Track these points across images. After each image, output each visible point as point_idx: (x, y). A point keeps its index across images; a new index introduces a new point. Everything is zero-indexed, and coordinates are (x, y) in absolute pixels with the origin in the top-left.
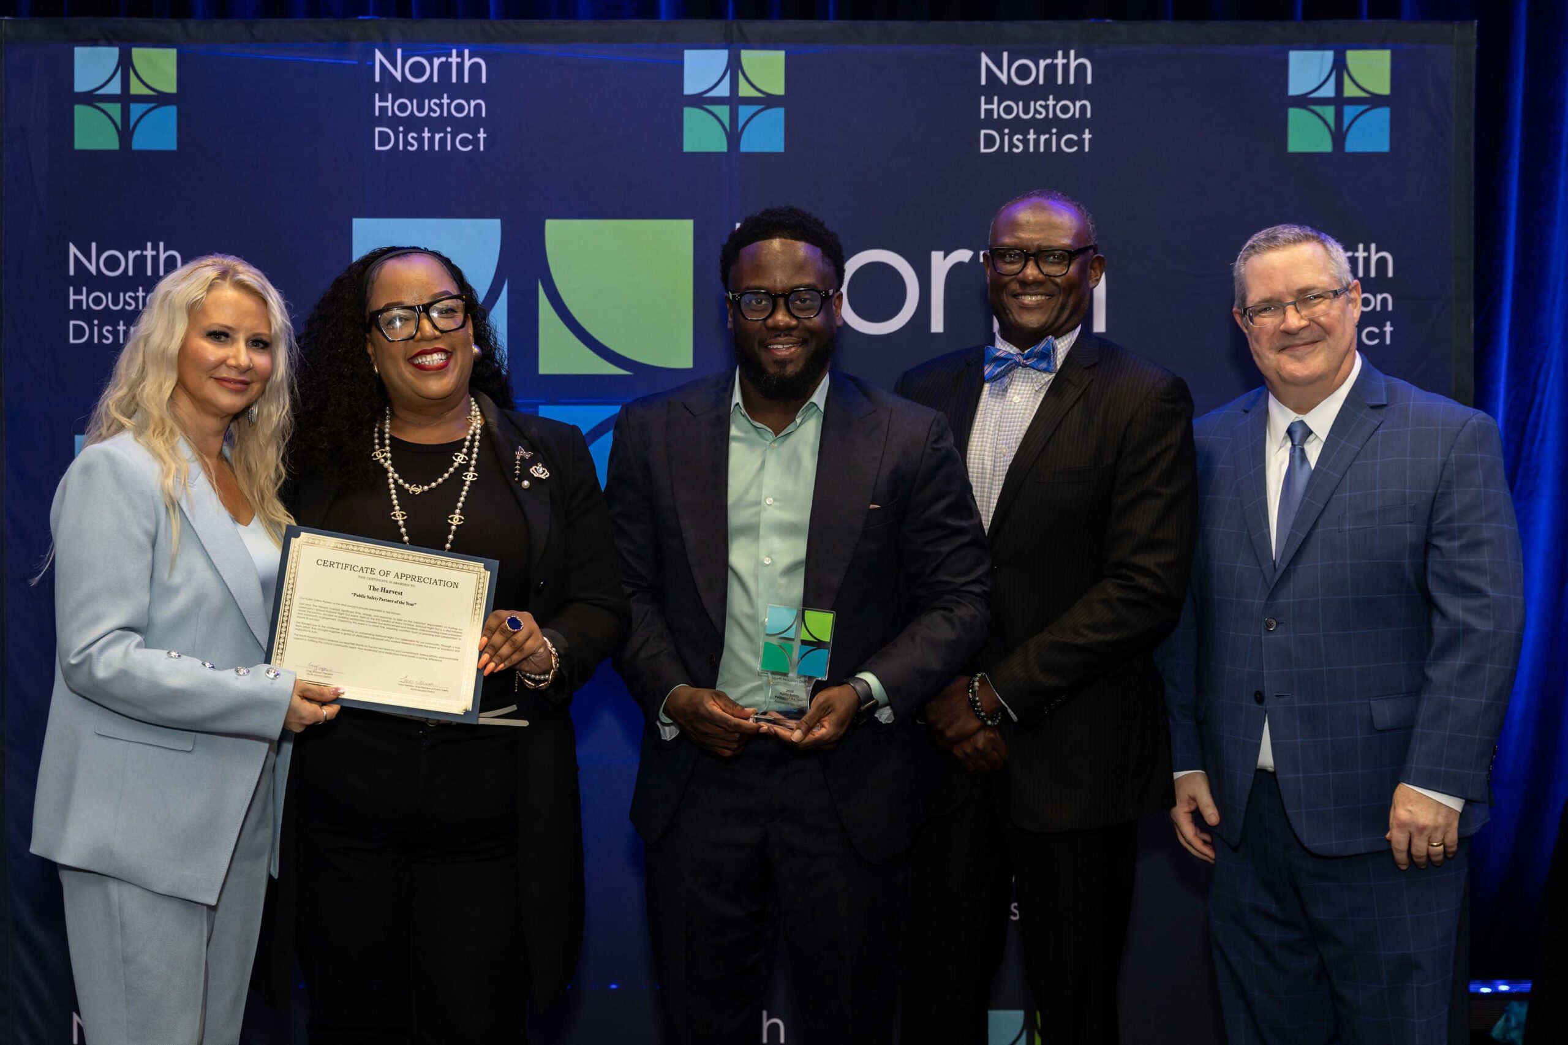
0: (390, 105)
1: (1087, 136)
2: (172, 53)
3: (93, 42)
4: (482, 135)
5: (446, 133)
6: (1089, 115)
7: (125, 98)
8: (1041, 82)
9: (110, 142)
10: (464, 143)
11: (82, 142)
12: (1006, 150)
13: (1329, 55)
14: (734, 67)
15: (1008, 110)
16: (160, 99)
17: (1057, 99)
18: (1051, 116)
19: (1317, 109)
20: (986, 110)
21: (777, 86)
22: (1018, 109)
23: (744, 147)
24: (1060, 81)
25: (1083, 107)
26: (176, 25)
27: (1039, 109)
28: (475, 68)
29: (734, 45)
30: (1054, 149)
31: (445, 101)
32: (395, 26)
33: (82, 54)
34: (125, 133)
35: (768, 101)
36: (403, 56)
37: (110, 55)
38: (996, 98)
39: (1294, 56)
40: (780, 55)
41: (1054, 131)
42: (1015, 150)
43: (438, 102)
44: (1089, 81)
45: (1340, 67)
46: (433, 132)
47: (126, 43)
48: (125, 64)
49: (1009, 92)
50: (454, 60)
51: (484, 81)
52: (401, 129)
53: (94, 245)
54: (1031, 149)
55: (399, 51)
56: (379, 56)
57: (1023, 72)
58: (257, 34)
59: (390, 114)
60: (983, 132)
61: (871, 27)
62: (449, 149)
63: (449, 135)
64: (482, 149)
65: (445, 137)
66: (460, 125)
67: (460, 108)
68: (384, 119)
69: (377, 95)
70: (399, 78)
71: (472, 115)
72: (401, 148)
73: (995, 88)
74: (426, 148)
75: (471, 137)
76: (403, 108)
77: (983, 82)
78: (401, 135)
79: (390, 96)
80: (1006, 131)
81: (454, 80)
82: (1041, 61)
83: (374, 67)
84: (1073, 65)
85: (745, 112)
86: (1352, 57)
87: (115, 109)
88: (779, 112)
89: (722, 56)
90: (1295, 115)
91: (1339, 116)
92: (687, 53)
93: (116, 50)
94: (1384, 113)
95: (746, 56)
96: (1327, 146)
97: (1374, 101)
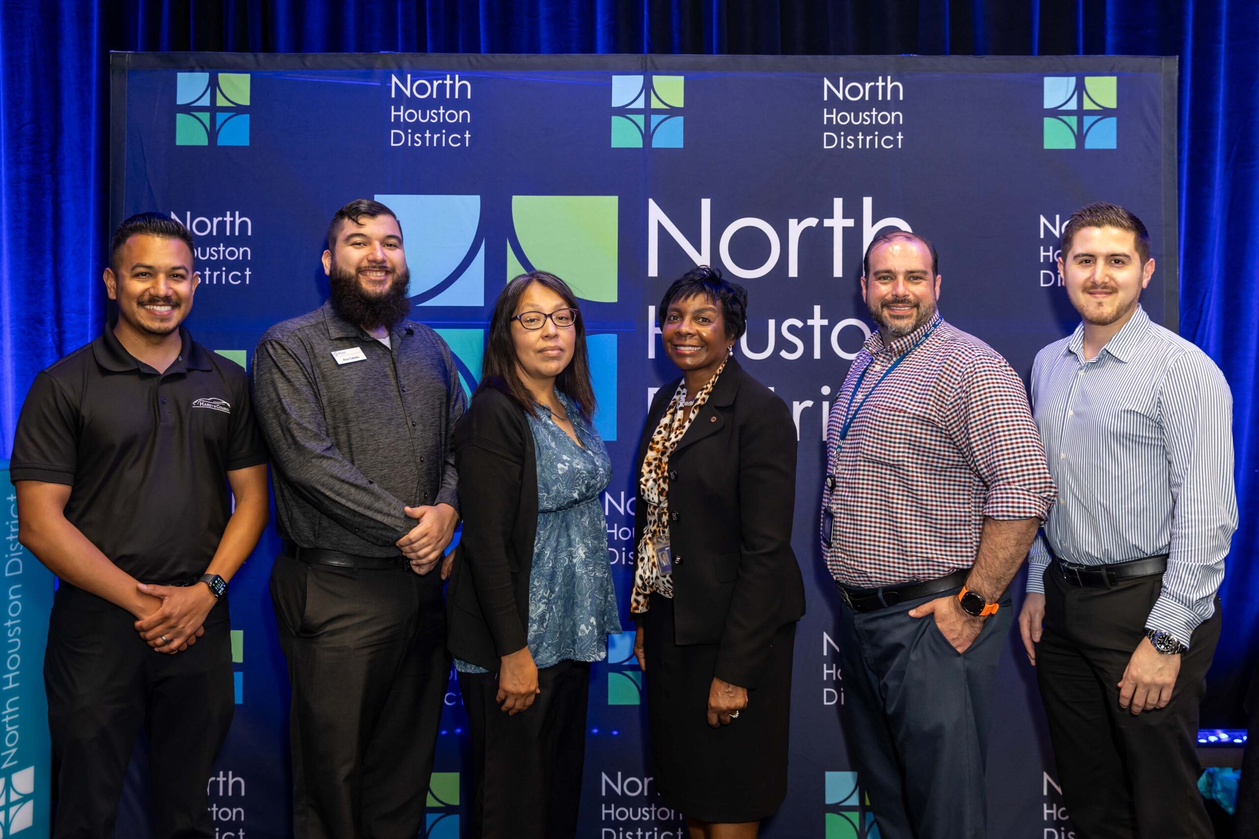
0: (403, 114)
1: (900, 137)
2: (247, 77)
3: (192, 70)
4: (467, 136)
5: (442, 134)
6: (901, 122)
7: (213, 109)
8: (867, 98)
9: (202, 140)
10: (455, 141)
11: (182, 139)
12: (842, 147)
13: (1073, 80)
14: (648, 87)
15: (844, 118)
16: (238, 109)
17: (878, 111)
18: (874, 123)
19: (1065, 118)
20: (828, 118)
21: (678, 102)
22: (850, 117)
23: (655, 144)
24: (880, 98)
25: (897, 117)
26: (250, 57)
27: (866, 118)
28: (463, 88)
29: (648, 73)
30: (876, 147)
31: (442, 111)
32: (407, 59)
33: (182, 77)
34: (213, 134)
35: (672, 112)
36: (411, 81)
37: (203, 78)
38: (834, 110)
39: (1048, 81)
40: (681, 79)
41: (876, 133)
42: (848, 147)
43: (436, 112)
44: (901, 98)
45: (1080, 88)
46: (432, 133)
47: (214, 70)
48: (214, 84)
49: (844, 106)
50: (448, 82)
51: (469, 97)
52: (410, 131)
53: (189, 213)
54: (860, 147)
55: (409, 76)
56: (394, 79)
57: (854, 92)
58: (308, 64)
59: (402, 120)
60: (825, 134)
61: (746, 59)
62: (444, 145)
63: (444, 136)
64: (467, 145)
65: (441, 137)
66: (452, 129)
67: (452, 116)
68: (397, 124)
69: (393, 107)
70: (409, 95)
71: (460, 121)
72: (409, 145)
73: (834, 103)
74: (427, 145)
75: (459, 137)
76: (411, 116)
77: (826, 98)
78: (410, 135)
79: (402, 107)
80: (842, 133)
81: (448, 96)
82: (867, 84)
83: (391, 87)
84: (890, 87)
85: (655, 119)
86: (1088, 80)
87: (205, 117)
88: (680, 120)
89: (639, 80)
90: (1049, 123)
91: (1080, 123)
92: (614, 77)
93: (207, 75)
94: (1112, 122)
95: (657, 80)
96: (1071, 145)
97: (1105, 113)
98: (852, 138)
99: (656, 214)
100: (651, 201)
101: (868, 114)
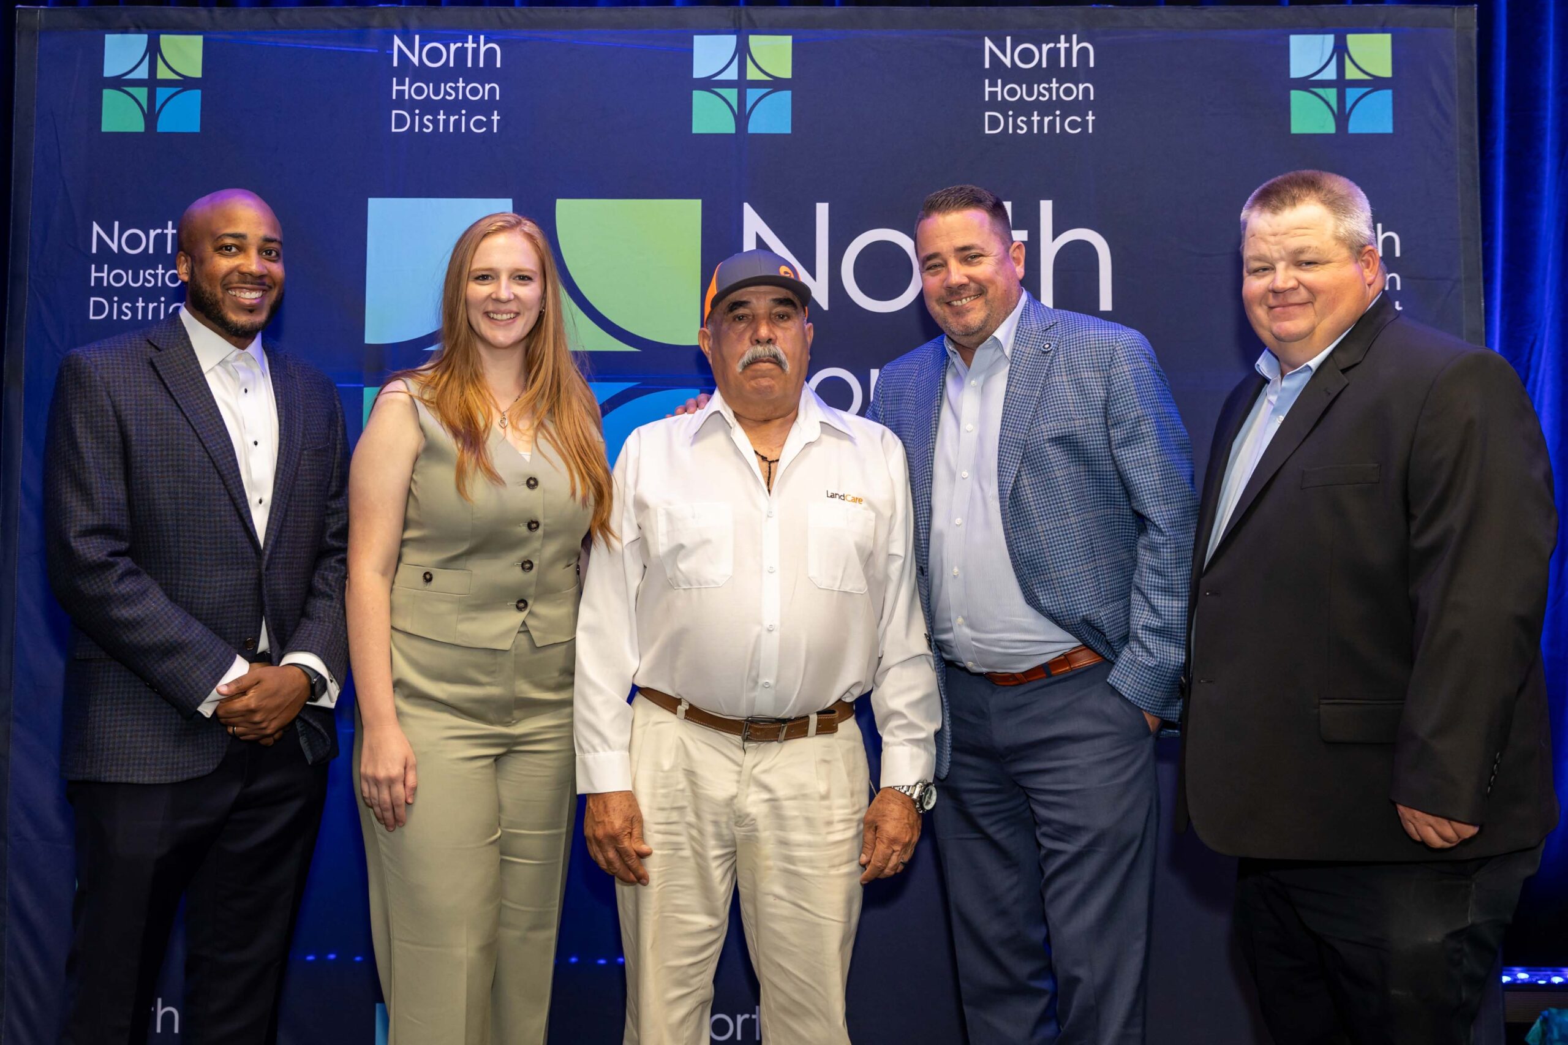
0: (408, 89)
1: (1090, 118)
2: (198, 40)
3: (125, 30)
4: (495, 117)
5: (461, 115)
6: (1092, 98)
7: (152, 83)
8: (1044, 65)
9: (137, 125)
10: (478, 124)
11: (109, 124)
12: (1011, 131)
13: (1329, 40)
14: (743, 52)
15: (1012, 93)
16: (185, 83)
17: (1060, 82)
18: (1054, 98)
19: (1320, 91)
20: (990, 92)
21: (785, 71)
22: (1022, 91)
23: (753, 128)
24: (1063, 65)
25: (1086, 90)
26: (203, 12)
27: (1042, 91)
28: (490, 53)
29: (742, 32)
30: (1058, 131)
31: (461, 85)
32: (415, 14)
33: (111, 40)
34: (151, 116)
35: (776, 84)
36: (420, 42)
37: (139, 42)
38: (999, 81)
39: (1295, 41)
40: (788, 40)
41: (1058, 112)
42: (1019, 131)
43: (453, 85)
44: (1092, 64)
45: (1341, 50)
46: (448, 114)
47: (154, 31)
48: (153, 50)
49: (1013, 75)
50: (470, 45)
51: (498, 65)
52: (417, 111)
53: (116, 224)
54: (1035, 131)
55: (417, 37)
56: (397, 42)
57: (1026, 56)
58: (280, 21)
59: (407, 97)
60: (987, 114)
61: (877, 12)
62: (463, 130)
63: (463, 118)
64: (495, 131)
65: (460, 119)
66: (474, 108)
67: (474, 92)
68: (400, 102)
69: (395, 79)
70: (417, 63)
71: (486, 98)
72: (417, 130)
73: (998, 71)
74: (441, 130)
75: (485, 119)
76: (419, 91)
77: (987, 66)
78: (417, 117)
79: (407, 80)
80: (1011, 113)
81: (470, 65)
82: (1044, 46)
83: (392, 54)
84: (1075, 49)
85: (752, 95)
86: (1353, 40)
87: (142, 93)
88: (786, 96)
89: (731, 40)
90: (1297, 97)
91: (1341, 98)
92: (696, 38)
93: (145, 37)
94: (1386, 95)
95: (754, 41)
96: (1330, 128)
97: (1376, 83)
98: (1025, 119)
99: (753, 225)
100: (747, 207)
101: (1047, 86)
